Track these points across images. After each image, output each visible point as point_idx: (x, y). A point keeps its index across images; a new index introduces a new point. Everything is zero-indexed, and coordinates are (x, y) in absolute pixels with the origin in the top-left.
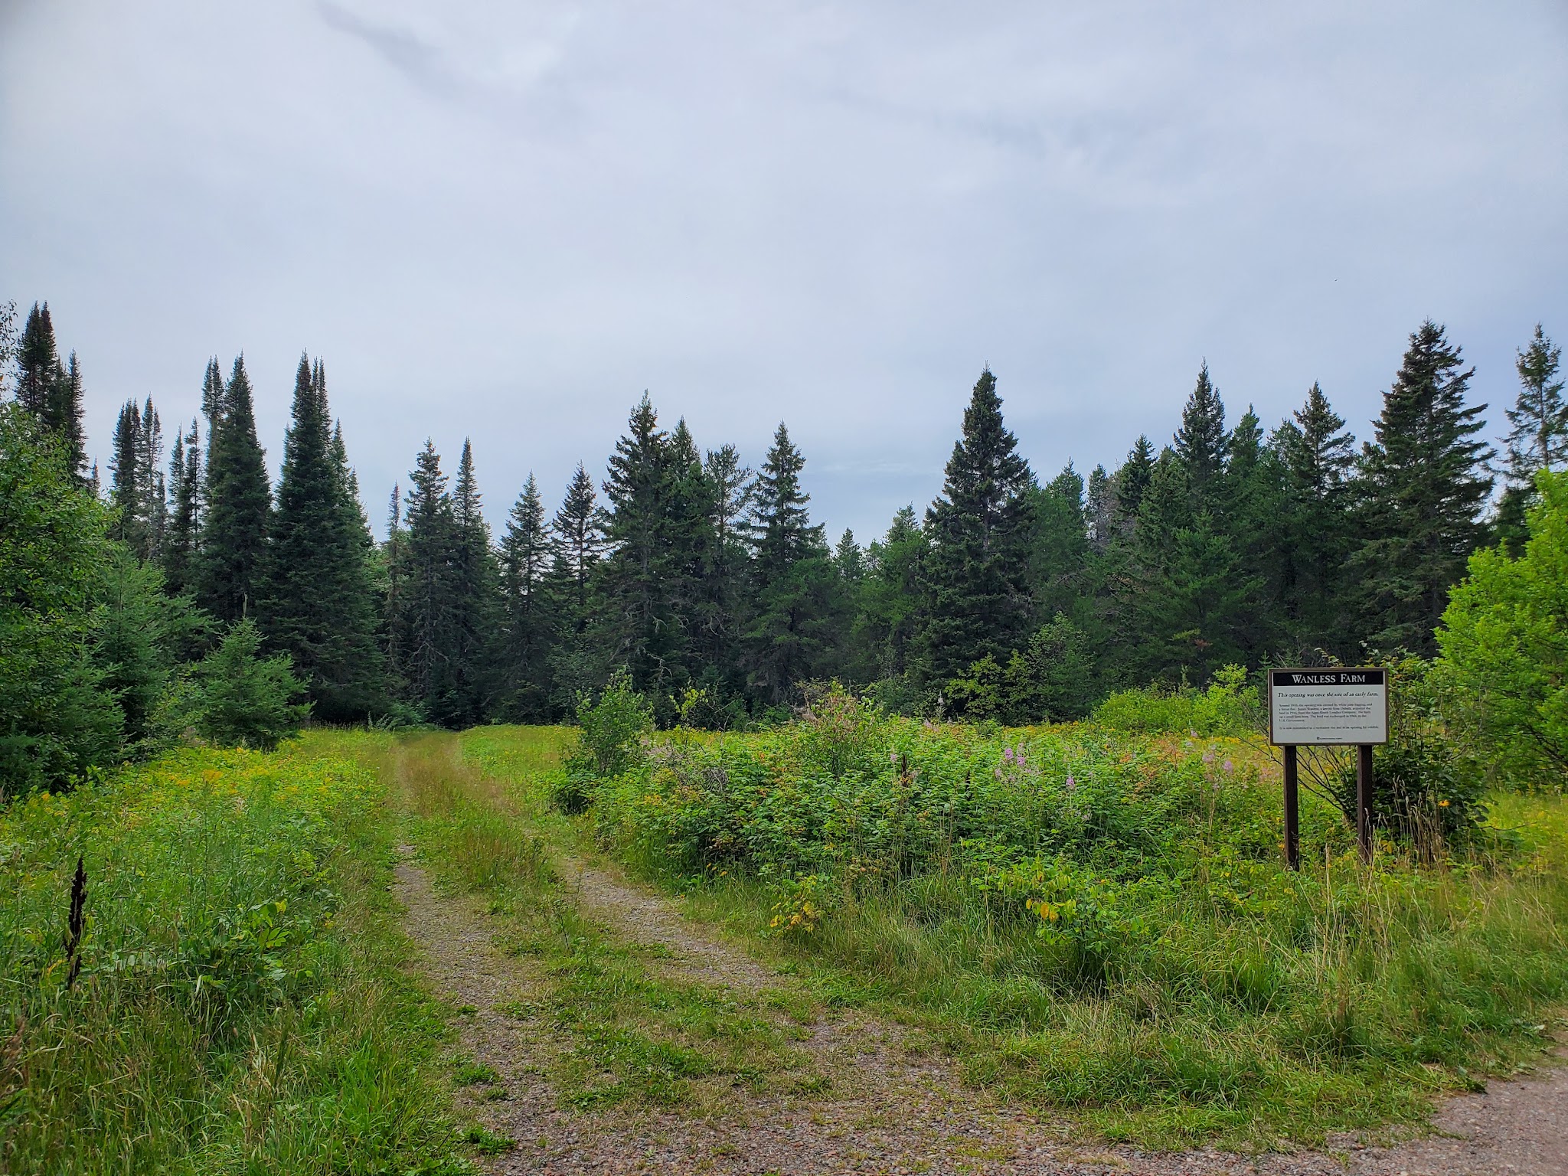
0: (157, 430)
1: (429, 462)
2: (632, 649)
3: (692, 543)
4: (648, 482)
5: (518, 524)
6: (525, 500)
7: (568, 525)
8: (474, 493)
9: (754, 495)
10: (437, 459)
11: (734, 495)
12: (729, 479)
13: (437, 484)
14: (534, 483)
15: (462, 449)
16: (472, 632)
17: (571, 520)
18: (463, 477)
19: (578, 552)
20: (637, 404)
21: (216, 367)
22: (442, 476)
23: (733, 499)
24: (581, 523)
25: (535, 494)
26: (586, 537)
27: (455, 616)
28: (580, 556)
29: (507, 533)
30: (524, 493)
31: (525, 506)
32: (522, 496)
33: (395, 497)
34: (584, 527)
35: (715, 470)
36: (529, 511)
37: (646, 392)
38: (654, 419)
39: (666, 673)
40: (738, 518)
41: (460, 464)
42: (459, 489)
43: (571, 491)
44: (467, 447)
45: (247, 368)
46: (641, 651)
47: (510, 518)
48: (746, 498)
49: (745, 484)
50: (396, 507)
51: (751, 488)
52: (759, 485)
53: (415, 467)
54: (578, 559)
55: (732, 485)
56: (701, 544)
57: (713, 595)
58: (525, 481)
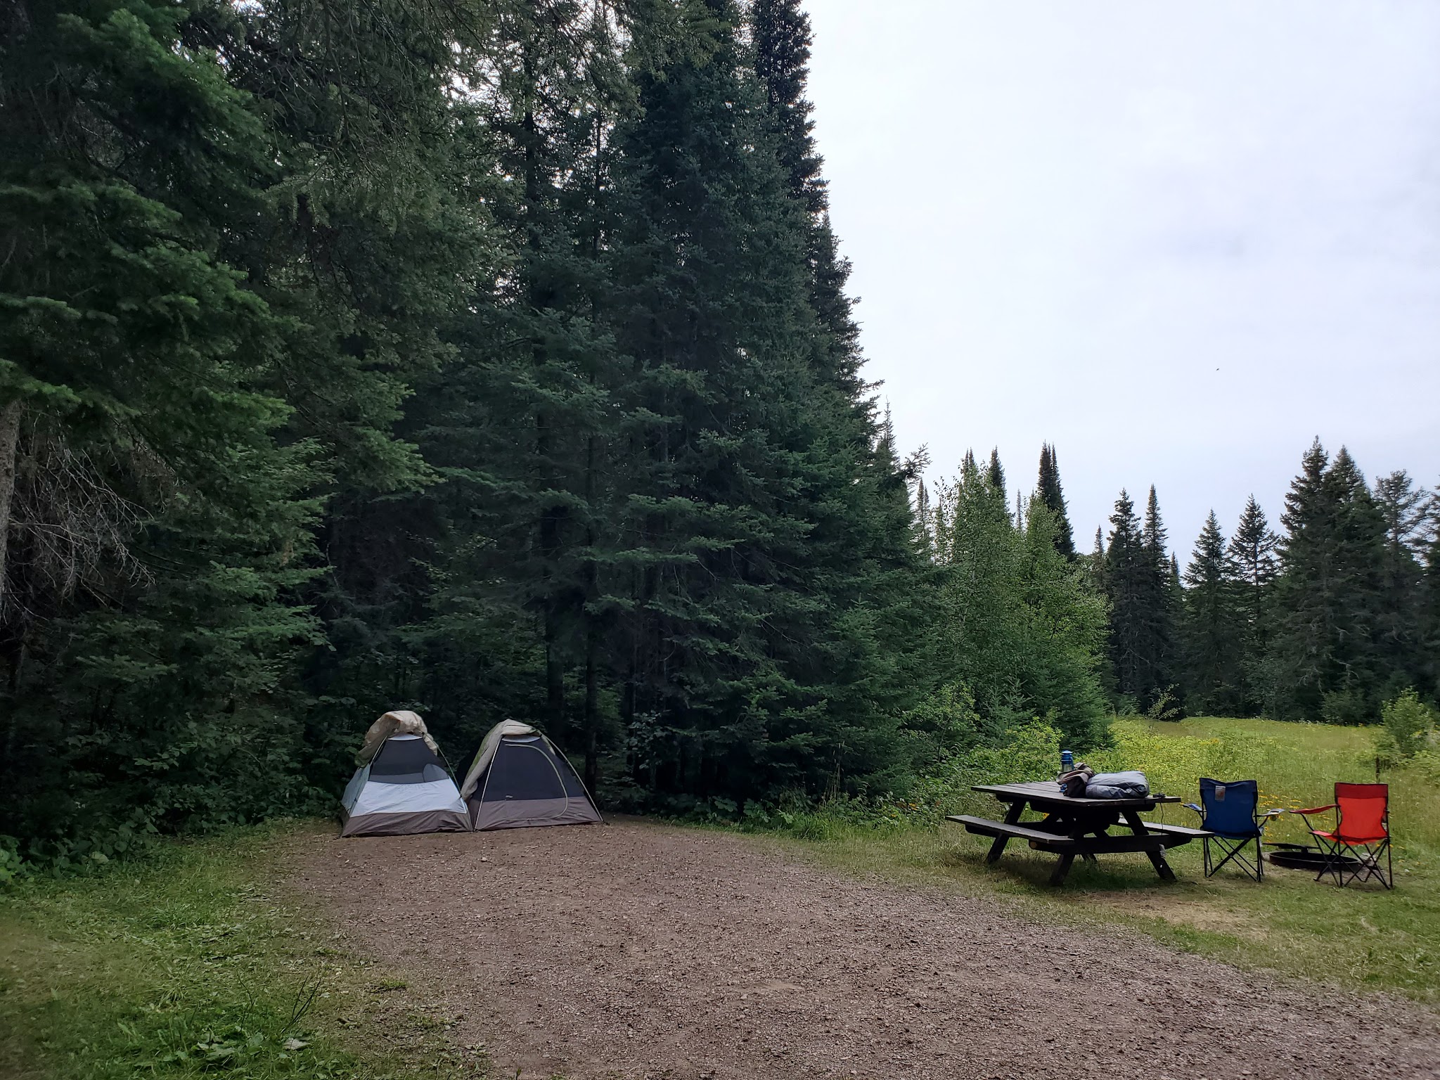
0: (927, 501)
1: (1125, 507)
2: (1318, 655)
3: (1368, 561)
4: (1324, 512)
5: (1203, 553)
6: (1208, 532)
7: (1243, 549)
8: (1160, 528)
9: (1431, 514)
10: (1131, 504)
11: (1408, 515)
12: (1402, 501)
13: (1131, 523)
14: (1215, 518)
15: (1149, 494)
16: (1166, 640)
17: (1245, 544)
18: (1151, 515)
19: (1254, 571)
20: (1308, 447)
21: (971, 455)
22: (1135, 517)
23: (1408, 519)
24: (1255, 547)
25: (1217, 527)
26: (1260, 558)
27: (1151, 627)
28: (1255, 574)
29: (1194, 561)
30: (1207, 527)
31: (1208, 538)
32: (1205, 529)
33: (1099, 536)
34: (1258, 549)
35: (1387, 495)
36: (1212, 539)
37: (1317, 437)
38: (1326, 459)
39: (1353, 676)
40: (1413, 535)
41: (1147, 506)
42: (1148, 526)
43: (1245, 521)
44: (1153, 492)
45: (1000, 457)
46: (1328, 657)
47: (1196, 548)
48: (1422, 517)
49: (1420, 504)
50: (1100, 544)
51: (1426, 507)
52: (1434, 504)
53: (1114, 512)
54: (1254, 577)
55: (1405, 506)
56: (1376, 561)
57: (1390, 606)
58: (1207, 517)
